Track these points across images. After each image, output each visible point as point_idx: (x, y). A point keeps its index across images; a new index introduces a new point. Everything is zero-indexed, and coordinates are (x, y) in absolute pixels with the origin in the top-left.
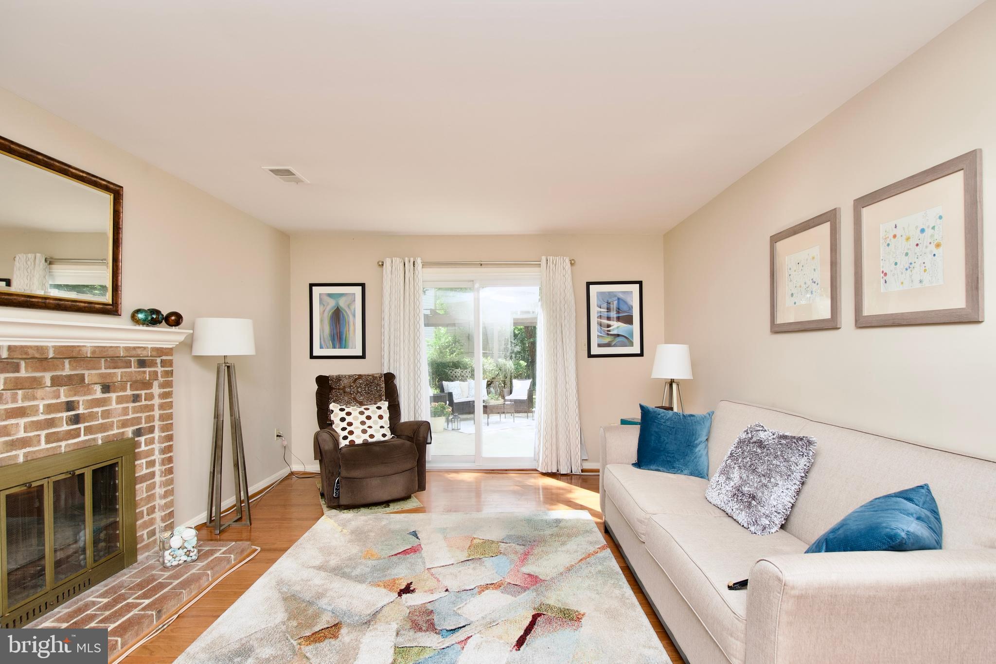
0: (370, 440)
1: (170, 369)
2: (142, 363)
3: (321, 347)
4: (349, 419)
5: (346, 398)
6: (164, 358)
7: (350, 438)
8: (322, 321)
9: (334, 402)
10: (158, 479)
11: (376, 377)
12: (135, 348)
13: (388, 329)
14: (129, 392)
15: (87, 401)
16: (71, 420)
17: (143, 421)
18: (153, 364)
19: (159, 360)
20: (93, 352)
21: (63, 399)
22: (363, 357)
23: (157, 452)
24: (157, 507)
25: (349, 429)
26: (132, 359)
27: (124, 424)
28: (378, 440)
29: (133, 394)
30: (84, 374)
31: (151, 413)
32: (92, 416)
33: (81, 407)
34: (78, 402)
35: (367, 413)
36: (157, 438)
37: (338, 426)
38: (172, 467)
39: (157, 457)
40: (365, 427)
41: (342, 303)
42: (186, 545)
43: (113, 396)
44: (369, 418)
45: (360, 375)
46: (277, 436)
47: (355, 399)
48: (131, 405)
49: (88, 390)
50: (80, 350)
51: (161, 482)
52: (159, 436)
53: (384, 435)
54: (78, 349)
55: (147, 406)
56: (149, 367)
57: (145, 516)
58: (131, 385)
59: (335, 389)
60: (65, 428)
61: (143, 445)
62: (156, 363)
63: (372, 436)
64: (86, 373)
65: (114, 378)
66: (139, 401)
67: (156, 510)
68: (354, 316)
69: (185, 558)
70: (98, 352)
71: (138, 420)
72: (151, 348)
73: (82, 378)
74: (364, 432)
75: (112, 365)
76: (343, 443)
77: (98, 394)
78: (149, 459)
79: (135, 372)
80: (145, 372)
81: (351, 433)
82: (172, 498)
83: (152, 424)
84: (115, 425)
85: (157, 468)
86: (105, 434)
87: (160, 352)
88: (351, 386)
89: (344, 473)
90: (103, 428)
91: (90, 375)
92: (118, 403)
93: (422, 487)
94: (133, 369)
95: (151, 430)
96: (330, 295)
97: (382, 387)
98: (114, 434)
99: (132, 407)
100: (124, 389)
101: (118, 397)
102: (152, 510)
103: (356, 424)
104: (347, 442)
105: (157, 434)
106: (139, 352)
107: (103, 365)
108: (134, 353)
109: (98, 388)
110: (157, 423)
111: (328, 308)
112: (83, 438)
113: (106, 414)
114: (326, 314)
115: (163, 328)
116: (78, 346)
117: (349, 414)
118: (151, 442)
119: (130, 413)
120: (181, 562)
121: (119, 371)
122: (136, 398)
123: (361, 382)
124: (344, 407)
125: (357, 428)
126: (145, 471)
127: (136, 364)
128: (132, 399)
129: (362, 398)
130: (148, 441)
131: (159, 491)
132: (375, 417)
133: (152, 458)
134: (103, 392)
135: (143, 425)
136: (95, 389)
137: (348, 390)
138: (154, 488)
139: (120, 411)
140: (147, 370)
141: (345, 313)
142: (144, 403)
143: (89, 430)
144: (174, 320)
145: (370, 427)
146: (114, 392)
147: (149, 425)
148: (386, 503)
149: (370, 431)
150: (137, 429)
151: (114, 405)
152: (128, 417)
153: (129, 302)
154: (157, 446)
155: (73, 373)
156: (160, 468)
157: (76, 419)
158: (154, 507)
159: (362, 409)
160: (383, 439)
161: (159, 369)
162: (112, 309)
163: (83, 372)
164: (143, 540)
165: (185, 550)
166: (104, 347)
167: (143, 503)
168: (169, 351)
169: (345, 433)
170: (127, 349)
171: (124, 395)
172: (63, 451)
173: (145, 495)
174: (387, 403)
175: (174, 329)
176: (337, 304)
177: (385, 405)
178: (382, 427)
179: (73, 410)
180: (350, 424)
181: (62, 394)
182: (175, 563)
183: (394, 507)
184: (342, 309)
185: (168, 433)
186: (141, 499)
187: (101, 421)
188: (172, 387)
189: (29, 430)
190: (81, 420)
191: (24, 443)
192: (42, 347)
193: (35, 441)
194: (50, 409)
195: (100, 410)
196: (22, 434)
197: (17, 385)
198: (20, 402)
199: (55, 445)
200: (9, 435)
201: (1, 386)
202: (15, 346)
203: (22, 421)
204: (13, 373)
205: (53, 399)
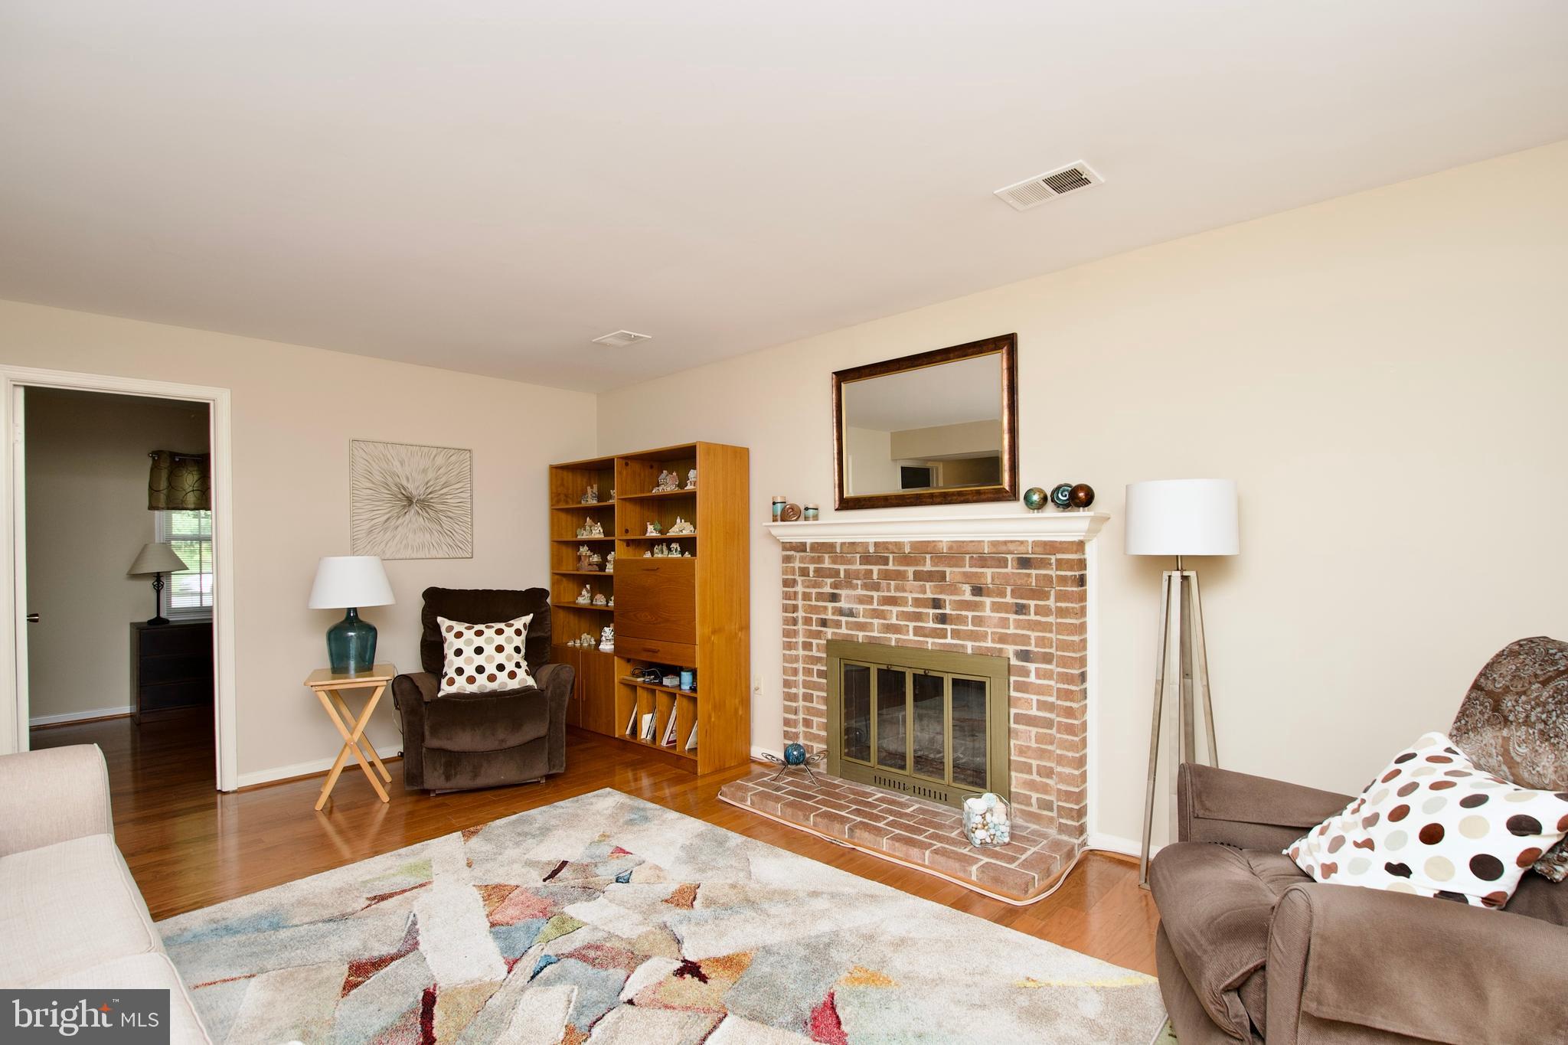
1: (1075, 574)
2: (1024, 563)
6: (1059, 556)
10: (1055, 732)
12: (1005, 543)
14: (1009, 599)
15: (955, 601)
16: (937, 619)
17: (1034, 642)
18: (1044, 564)
19: (1053, 560)
20: (950, 548)
21: (929, 595)
23: (1054, 693)
26: (1009, 557)
27: (1004, 639)
29: (1016, 603)
30: (945, 571)
31: (1046, 635)
32: (961, 620)
33: (947, 607)
34: (945, 601)
36: (1055, 672)
38: (1074, 726)
39: (1054, 700)
43: (987, 601)
48: (1012, 617)
49: (953, 589)
50: (935, 546)
51: (1058, 739)
52: (1059, 672)
56: (1033, 568)
57: (1031, 773)
58: (1012, 590)
60: (931, 625)
61: (1033, 675)
62: (1050, 564)
64: (948, 570)
65: (983, 579)
66: (1025, 614)
67: (1054, 777)
70: (955, 548)
71: (1025, 640)
72: (1033, 542)
73: (942, 576)
75: (982, 563)
77: (968, 596)
78: (1043, 699)
79: (1013, 573)
80: (1029, 575)
82: (1072, 772)
83: (1047, 650)
85: (1055, 716)
86: (976, 644)
87: (1052, 547)
90: (973, 636)
91: (951, 573)
92: (993, 610)
94: (1009, 570)
95: (1049, 659)
98: (986, 647)
99: (1015, 620)
100: (1003, 594)
101: (994, 603)
102: (1046, 773)
105: (1054, 667)
106: (1010, 547)
107: (967, 562)
108: (1005, 548)
109: (967, 588)
110: (1055, 651)
112: (949, 640)
113: (978, 621)
116: (934, 541)
118: (1049, 675)
119: (1013, 627)
121: (989, 572)
122: (1021, 609)
126: (1034, 712)
127: (1015, 564)
128: (1017, 609)
130: (1041, 673)
133: (1049, 699)
134: (973, 595)
135: (1032, 648)
136: (963, 589)
139: (995, 621)
140: (1034, 572)
142: (1034, 617)
143: (956, 634)
144: (1081, 498)
146: (988, 596)
147: (1043, 650)
150: (1024, 651)
151: (987, 613)
152: (1010, 632)
154: (1054, 685)
155: (934, 569)
157: (943, 619)
161: (1054, 573)
162: (1005, 495)
163: (942, 569)
166: (963, 542)
168: (1074, 547)
170: (994, 544)
171: (1003, 602)
172: (930, 648)
173: (1034, 744)
179: (940, 608)
181: (928, 590)
185: (1065, 670)
187: (970, 627)
189: (900, 618)
190: (948, 622)
191: (895, 629)
192: (899, 542)
193: (905, 629)
194: (917, 602)
195: (970, 614)
196: (894, 621)
197: (887, 575)
198: (893, 591)
199: (921, 639)
200: (885, 619)
201: (875, 576)
202: (879, 542)
203: (895, 609)
204: (884, 565)
205: (919, 593)
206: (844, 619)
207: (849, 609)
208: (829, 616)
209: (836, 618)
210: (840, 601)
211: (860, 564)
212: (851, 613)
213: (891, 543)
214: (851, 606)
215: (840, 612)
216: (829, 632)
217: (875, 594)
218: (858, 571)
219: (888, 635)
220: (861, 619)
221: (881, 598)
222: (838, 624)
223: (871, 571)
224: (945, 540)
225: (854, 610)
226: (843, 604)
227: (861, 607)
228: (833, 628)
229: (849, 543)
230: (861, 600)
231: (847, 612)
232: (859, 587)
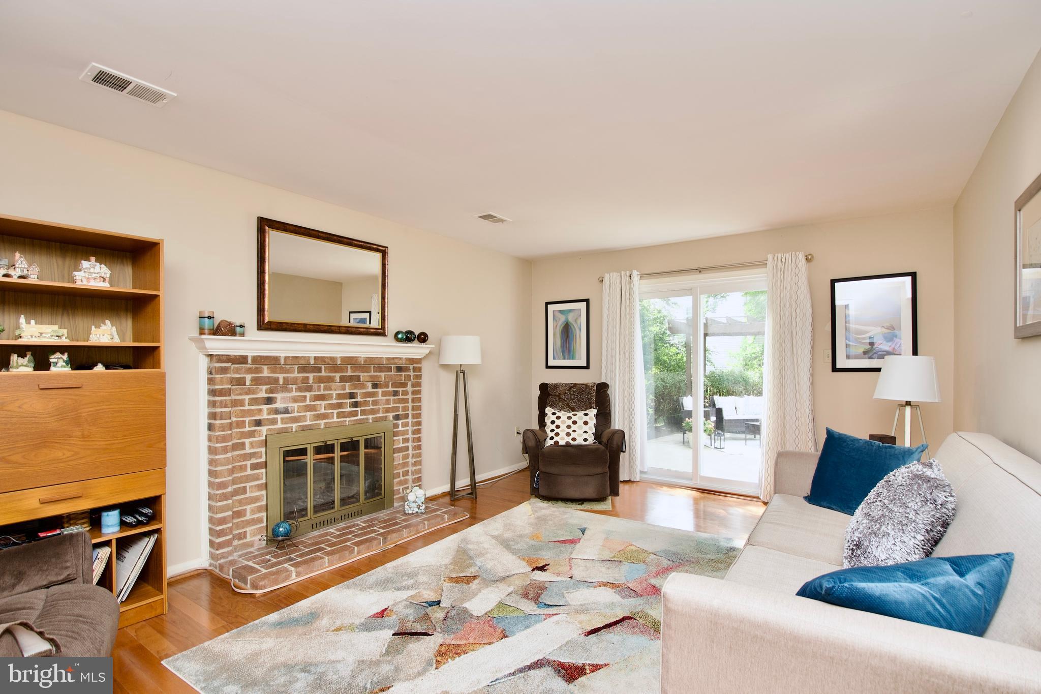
0: (572, 443)
1: (419, 374)
2: (399, 369)
3: (554, 358)
4: (558, 422)
5: (561, 404)
7: (556, 439)
8: (555, 335)
9: (550, 406)
10: (410, 452)
11: (589, 386)
12: (393, 358)
13: (606, 341)
14: (390, 389)
15: (363, 393)
16: (352, 405)
17: (401, 409)
18: (407, 369)
19: (411, 367)
20: (365, 361)
21: (348, 391)
22: (587, 367)
23: (410, 433)
24: (410, 472)
25: (557, 431)
26: (392, 366)
27: (387, 410)
28: (580, 444)
29: (394, 390)
30: (360, 375)
31: (407, 405)
32: (366, 403)
33: (359, 397)
34: (357, 393)
35: (574, 418)
36: (410, 422)
37: (549, 427)
38: (420, 445)
39: (410, 436)
40: (570, 431)
41: (571, 318)
42: (417, 500)
43: (380, 391)
44: (575, 423)
45: (575, 384)
46: (518, 433)
47: (568, 405)
48: (392, 398)
49: (363, 386)
50: (357, 360)
51: (413, 454)
52: (412, 422)
53: (585, 440)
54: (355, 359)
55: (403, 399)
56: (404, 372)
57: (401, 476)
58: (392, 384)
59: (551, 395)
60: (349, 409)
61: (400, 426)
62: (410, 370)
63: (574, 439)
64: (362, 374)
65: (380, 379)
66: (397, 396)
67: (410, 474)
68: (580, 329)
69: (416, 510)
71: (397, 409)
72: (405, 358)
73: (358, 378)
74: (568, 434)
75: (378, 370)
76: (549, 443)
77: (370, 389)
78: (404, 437)
79: (394, 375)
80: (401, 375)
81: (557, 434)
82: (420, 467)
83: (407, 412)
84: (381, 411)
85: (410, 444)
86: (374, 416)
87: (412, 361)
88: (566, 393)
89: (542, 468)
90: (373, 412)
91: (364, 376)
92: (383, 396)
93: (615, 492)
94: (393, 373)
95: (406, 416)
96: (561, 312)
97: (593, 396)
98: (380, 417)
100: (387, 386)
101: (383, 392)
102: (406, 473)
103: (563, 427)
104: (552, 442)
105: (410, 420)
106: (396, 361)
107: (372, 369)
108: (392, 361)
109: (370, 385)
110: (410, 412)
111: (559, 324)
112: (359, 417)
113: (375, 403)
114: (558, 328)
115: (416, 344)
116: (356, 357)
117: (558, 418)
118: (406, 425)
119: (391, 403)
120: (414, 512)
121: (383, 374)
122: (396, 393)
123: (574, 390)
124: (556, 412)
125: (563, 431)
126: (401, 445)
127: (395, 370)
128: (393, 394)
129: (574, 405)
130: (404, 424)
131: (411, 460)
132: (580, 423)
133: (407, 436)
134: (373, 388)
135: (400, 413)
136: (367, 385)
137: (563, 397)
138: (408, 458)
139: (384, 401)
140: (403, 374)
141: (572, 327)
142: (401, 397)
143: (363, 413)
144: (423, 338)
145: (574, 431)
146: (381, 388)
147: (405, 413)
148: (581, 501)
149: (573, 435)
150: (396, 415)
151: (380, 397)
152: (390, 406)
153: (393, 326)
154: (410, 428)
155: (353, 374)
156: (412, 444)
157: (356, 405)
158: (408, 471)
159: (571, 415)
160: (584, 443)
161: (411, 374)
162: (380, 332)
163: (359, 374)
164: (399, 493)
165: (417, 504)
166: (372, 358)
167: (399, 467)
168: (419, 361)
169: (552, 434)
170: (388, 359)
171: (387, 391)
172: (347, 424)
173: (401, 462)
174: (595, 411)
175: (423, 345)
176: (567, 319)
177: (593, 412)
178: (586, 432)
179: (353, 398)
180: (558, 427)
181: (347, 388)
182: (410, 512)
183: (587, 506)
184: (570, 323)
185: (417, 420)
186: (399, 464)
187: (371, 407)
188: (421, 387)
189: (327, 408)
190: (359, 405)
191: (324, 416)
192: (333, 357)
193: (330, 416)
194: (339, 396)
195: (371, 399)
196: (323, 411)
197: (320, 380)
198: (322, 391)
199: (342, 419)
200: (316, 411)
201: (311, 381)
202: (318, 357)
203: (323, 403)
204: (318, 373)
205: (341, 390)
206: (279, 417)
207: (284, 407)
208: (265, 416)
209: (271, 417)
210: (276, 402)
211: (298, 373)
212: (286, 411)
213: (327, 357)
214: (286, 405)
215: (277, 411)
216: (264, 430)
217: (308, 394)
218: (296, 378)
219: (318, 422)
220: (296, 414)
221: (313, 396)
222: (274, 422)
223: (308, 378)
224: (362, 356)
225: (289, 408)
226: (279, 405)
227: (296, 405)
228: (268, 425)
229: (293, 357)
230: (295, 400)
231: (283, 410)
232: (294, 390)
